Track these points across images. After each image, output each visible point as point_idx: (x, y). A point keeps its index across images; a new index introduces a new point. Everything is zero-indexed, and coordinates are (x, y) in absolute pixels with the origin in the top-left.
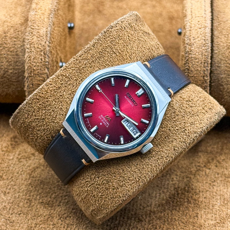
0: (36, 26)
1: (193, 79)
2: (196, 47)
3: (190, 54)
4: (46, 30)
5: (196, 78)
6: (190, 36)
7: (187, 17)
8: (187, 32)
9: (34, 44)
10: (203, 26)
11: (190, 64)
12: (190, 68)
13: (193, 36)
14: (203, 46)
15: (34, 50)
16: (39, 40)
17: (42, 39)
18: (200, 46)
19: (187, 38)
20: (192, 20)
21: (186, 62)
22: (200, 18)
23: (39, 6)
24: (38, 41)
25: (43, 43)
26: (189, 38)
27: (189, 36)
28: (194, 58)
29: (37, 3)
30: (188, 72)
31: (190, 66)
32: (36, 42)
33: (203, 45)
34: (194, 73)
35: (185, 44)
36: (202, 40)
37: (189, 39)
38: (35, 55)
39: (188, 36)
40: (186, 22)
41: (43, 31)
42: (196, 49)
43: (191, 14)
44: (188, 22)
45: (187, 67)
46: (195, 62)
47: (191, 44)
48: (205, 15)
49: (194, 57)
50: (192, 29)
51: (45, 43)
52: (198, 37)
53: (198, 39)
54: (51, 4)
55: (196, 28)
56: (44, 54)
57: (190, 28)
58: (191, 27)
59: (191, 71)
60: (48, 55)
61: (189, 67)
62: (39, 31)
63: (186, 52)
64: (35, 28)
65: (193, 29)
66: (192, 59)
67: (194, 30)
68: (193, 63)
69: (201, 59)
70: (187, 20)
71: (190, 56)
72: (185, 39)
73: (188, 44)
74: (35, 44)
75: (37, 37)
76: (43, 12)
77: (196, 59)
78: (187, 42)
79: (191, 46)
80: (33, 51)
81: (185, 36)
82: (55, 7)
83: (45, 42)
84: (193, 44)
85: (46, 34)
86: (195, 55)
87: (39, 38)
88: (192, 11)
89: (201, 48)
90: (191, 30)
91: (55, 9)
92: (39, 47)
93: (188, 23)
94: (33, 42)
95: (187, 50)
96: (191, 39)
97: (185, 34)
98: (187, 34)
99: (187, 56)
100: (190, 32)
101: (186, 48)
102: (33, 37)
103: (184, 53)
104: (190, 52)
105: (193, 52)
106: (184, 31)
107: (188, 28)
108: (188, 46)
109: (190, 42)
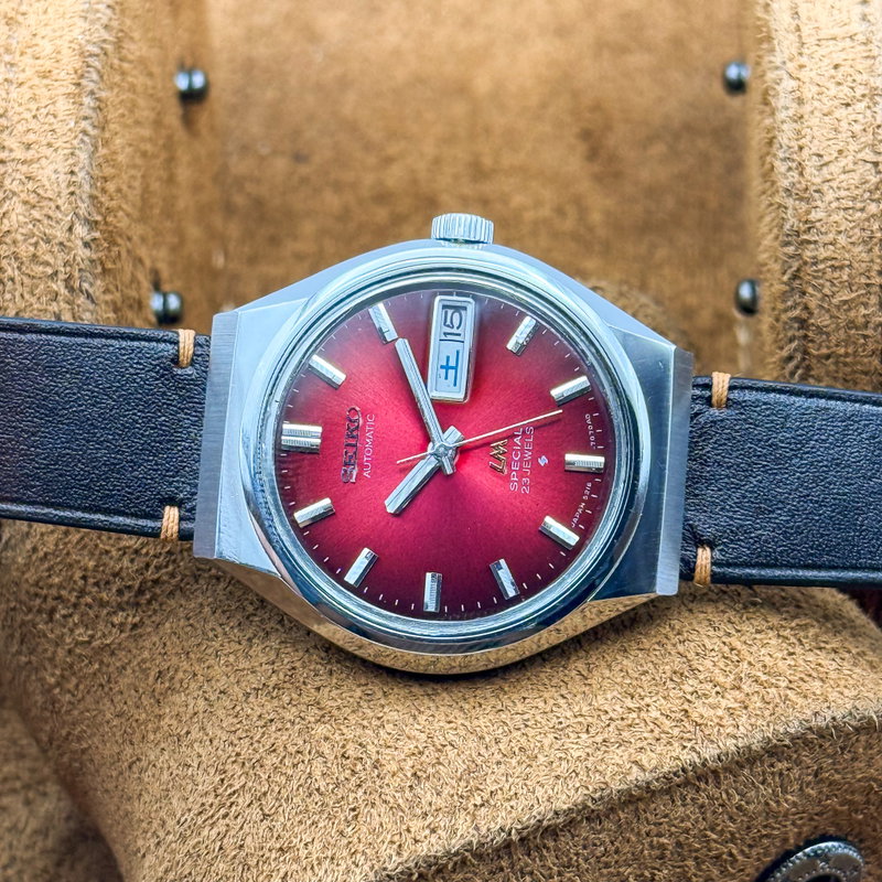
0: (14, 146)
1: (832, 367)
2: (834, 205)
3: (809, 242)
4: (71, 161)
5: (846, 364)
6: (801, 148)
7: (776, 42)
8: (785, 127)
9: (14, 242)
10: (860, 91)
11: (812, 296)
12: (811, 314)
13: (814, 150)
14: (867, 195)
15: (16, 272)
16: (35, 221)
17: (51, 213)
18: (854, 199)
19: (784, 160)
20: (804, 60)
21: (787, 288)
22: (841, 45)
23: (22, 34)
24: (30, 226)
25: (60, 234)
26: (793, 161)
27: (796, 148)
28: (830, 263)
29: (11, 18)
30: (806, 336)
31: (813, 304)
32: (24, 231)
33: (870, 192)
34: (833, 339)
35: (778, 191)
36: (862, 168)
37: (794, 165)
38: (22, 296)
39: (790, 148)
40: (770, 76)
41: (52, 171)
42: (835, 217)
43: (793, 28)
44: (782, 73)
45: (796, 313)
46: (833, 284)
47: (806, 189)
48: (864, 26)
49: (826, 259)
50: (807, 108)
51: (70, 229)
52: (840, 152)
53: (843, 161)
54: (86, 18)
55: (828, 104)
56: (66, 287)
57: (795, 105)
58: (800, 101)
59: (820, 330)
60: (91, 291)
61: (806, 308)
62: (33, 169)
63: (788, 235)
64: (13, 155)
65: (812, 112)
66: (821, 266)
67: (817, 113)
68: (826, 291)
69: (864, 265)
70: (778, 61)
72: (777, 163)
73: (794, 191)
74: (20, 237)
75: (25, 203)
76: (48, 65)
77: (841, 268)
78: (785, 183)
79: (808, 200)
80: (12, 280)
81: (774, 150)
82: (102, 31)
83: (67, 227)
85: (69, 186)
86: (831, 247)
87: (34, 206)
88: (799, 10)
89: (862, 210)
90: (802, 117)
91: (104, 41)
92: (38, 254)
93: (785, 76)
94: (6, 229)
95: (792, 226)
96: (807, 162)
97: (775, 141)
98: (785, 141)
99: (790, 257)
100: (794, 125)
101: (786, 213)
102: (8, 202)
103: (777, 238)
104: (805, 232)
105: (823, 230)
106: (768, 122)
107: (787, 108)
108: (795, 200)
109: (800, 183)
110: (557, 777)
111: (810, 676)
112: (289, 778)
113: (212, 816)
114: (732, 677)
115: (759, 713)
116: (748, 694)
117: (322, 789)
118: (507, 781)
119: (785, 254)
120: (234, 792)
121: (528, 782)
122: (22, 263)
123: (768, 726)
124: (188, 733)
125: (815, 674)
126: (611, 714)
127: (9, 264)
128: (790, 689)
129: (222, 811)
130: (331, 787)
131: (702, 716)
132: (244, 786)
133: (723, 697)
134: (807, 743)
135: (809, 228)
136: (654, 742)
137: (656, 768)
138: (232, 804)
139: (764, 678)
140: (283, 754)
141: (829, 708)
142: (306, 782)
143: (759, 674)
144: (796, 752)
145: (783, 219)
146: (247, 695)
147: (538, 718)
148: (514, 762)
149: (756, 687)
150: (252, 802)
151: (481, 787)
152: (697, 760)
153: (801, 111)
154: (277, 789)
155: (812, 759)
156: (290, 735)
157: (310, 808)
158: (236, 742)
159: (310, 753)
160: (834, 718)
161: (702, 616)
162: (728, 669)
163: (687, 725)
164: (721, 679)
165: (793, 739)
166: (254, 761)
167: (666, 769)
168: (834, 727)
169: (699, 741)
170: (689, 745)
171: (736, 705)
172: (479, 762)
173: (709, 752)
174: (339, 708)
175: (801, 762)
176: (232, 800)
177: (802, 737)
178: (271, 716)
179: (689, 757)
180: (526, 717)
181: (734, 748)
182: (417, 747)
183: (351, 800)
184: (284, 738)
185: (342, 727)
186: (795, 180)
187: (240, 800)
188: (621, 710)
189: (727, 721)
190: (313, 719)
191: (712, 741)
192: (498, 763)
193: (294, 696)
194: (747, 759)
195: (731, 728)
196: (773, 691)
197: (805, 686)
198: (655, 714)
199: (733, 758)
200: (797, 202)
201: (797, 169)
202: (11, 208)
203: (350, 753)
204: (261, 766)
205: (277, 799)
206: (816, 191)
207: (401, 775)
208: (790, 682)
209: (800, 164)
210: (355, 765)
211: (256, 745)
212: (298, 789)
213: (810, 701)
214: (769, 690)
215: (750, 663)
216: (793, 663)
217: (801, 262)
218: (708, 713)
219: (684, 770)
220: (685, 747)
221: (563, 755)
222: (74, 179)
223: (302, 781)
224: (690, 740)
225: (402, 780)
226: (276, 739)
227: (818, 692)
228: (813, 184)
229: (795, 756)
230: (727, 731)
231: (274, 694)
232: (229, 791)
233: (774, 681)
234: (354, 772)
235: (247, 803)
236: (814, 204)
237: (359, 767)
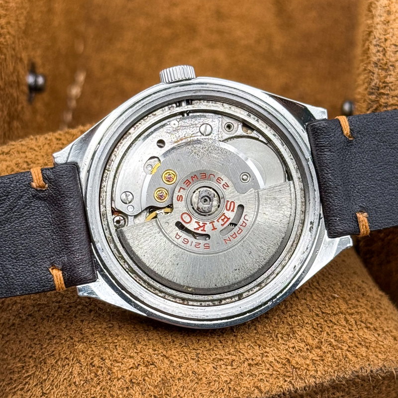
3: (384, 94)
6: (386, 40)
8: (378, 27)
13: (393, 42)
19: (376, 45)
26: (381, 47)
27: (383, 40)
35: (370, 63)
37: (381, 49)
39: (380, 39)
47: (386, 64)
49: (392, 105)
50: (392, 17)
57: (385, 15)
58: (389, 13)
63: (372, 89)
65: (395, 20)
71: (383, 101)
72: (372, 47)
73: (379, 64)
78: (375, 59)
79: (386, 70)
84: (392, 66)
90: (388, 22)
95: (376, 84)
96: (388, 48)
97: (372, 34)
98: (377, 35)
99: (372, 101)
100: (385, 27)
101: (373, 76)
103: (366, 89)
104: (382, 88)
105: (393, 88)
106: (369, 22)
107: (381, 16)
108: (379, 69)
109: (383, 60)
110: (212, 392)
111: (361, 344)
112: (59, 373)
113: (15, 388)
114: (317, 340)
115: (330, 364)
116: (325, 352)
117: (77, 383)
118: (183, 391)
119: (370, 99)
120: (28, 376)
121: (195, 393)
123: (334, 372)
124: (8, 334)
125: (363, 343)
126: (246, 355)
128: (349, 351)
129: (20, 387)
130: (82, 382)
131: (297, 363)
132: (34, 373)
133: (310, 352)
134: (355, 383)
135: (385, 86)
136: (268, 376)
137: (268, 391)
138: (27, 383)
139: (334, 343)
140: (58, 358)
141: (369, 365)
142: (69, 377)
143: (332, 340)
144: (348, 387)
145: (371, 79)
146: (43, 319)
147: (205, 353)
148: (188, 380)
149: (330, 348)
150: (37, 384)
151: (168, 393)
152: (292, 389)
153: (388, 19)
154: (52, 379)
155: (356, 391)
156: (63, 347)
157: (69, 393)
158: (33, 345)
159: (73, 360)
160: (372, 371)
161: (303, 301)
162: (315, 336)
163: (289, 368)
164: (311, 342)
165: (347, 381)
166: (41, 359)
167: (274, 393)
168: (371, 376)
169: (294, 378)
170: (288, 380)
171: (318, 358)
172: (168, 377)
173: (299, 385)
174: (92, 335)
175: (350, 393)
176: (27, 380)
177: (353, 380)
178: (54, 334)
179: (288, 387)
180: (198, 351)
181: (313, 384)
182: (134, 364)
183: (92, 392)
184: (60, 349)
185: (93, 346)
186: (381, 58)
187: (31, 382)
188: (252, 354)
189: (312, 368)
190: (77, 340)
191: (302, 379)
192: (179, 379)
193: (69, 324)
194: (320, 390)
195: (313, 372)
196: (339, 351)
197: (357, 350)
198: (271, 359)
199: (312, 389)
200: (380, 71)
201: (382, 51)
203: (96, 363)
204: (45, 363)
205: (51, 385)
206: (391, 65)
207: (123, 381)
208: (349, 347)
209: (384, 49)
210: (97, 371)
211: (43, 350)
212: (63, 381)
213: (359, 359)
214: (337, 351)
215: (327, 333)
216: (351, 335)
217: (378, 105)
218: (301, 361)
219: (284, 394)
220: (286, 381)
221: (217, 379)
223: (66, 377)
224: (289, 377)
225: (123, 384)
226: (55, 348)
227: (364, 354)
228: (390, 61)
229: (347, 390)
230: (311, 374)
231: (58, 321)
232: (26, 375)
233: (340, 346)
234: (96, 375)
235: (34, 384)
236: (389, 73)
237: (100, 372)
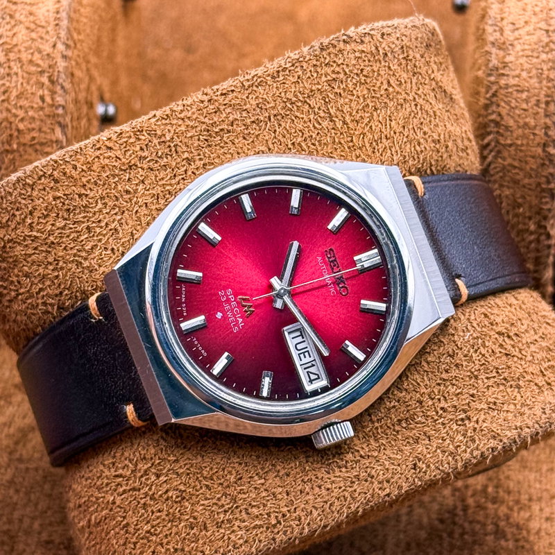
1: (513, 152)
2: (521, 53)
4: (57, 6)
5: (521, 151)
9: (19, 51)
11: (504, 108)
12: (502, 118)
14: (541, 49)
15: (20, 70)
16: (33, 40)
17: (43, 35)
18: (533, 51)
21: (489, 102)
24: (30, 42)
25: (47, 48)
28: (515, 88)
30: (498, 132)
31: (504, 112)
32: (26, 45)
33: (543, 47)
34: (515, 135)
36: (539, 33)
38: (22, 84)
41: (45, 10)
42: (521, 61)
45: (493, 117)
46: (517, 101)
52: (526, 22)
53: (527, 28)
56: (49, 81)
59: (507, 128)
60: (64, 84)
61: (500, 115)
62: (34, 9)
66: (510, 90)
68: (513, 105)
69: (536, 91)
74: (23, 49)
75: (28, 28)
77: (522, 91)
80: (16, 74)
83: (52, 44)
85: (55, 20)
86: (517, 79)
87: (33, 31)
89: (538, 57)
92: (34, 59)
94: (15, 43)
102: (17, 27)
122: (23, 65)
127: (15, 65)
202: (18, 31)
222: (58, 16)
